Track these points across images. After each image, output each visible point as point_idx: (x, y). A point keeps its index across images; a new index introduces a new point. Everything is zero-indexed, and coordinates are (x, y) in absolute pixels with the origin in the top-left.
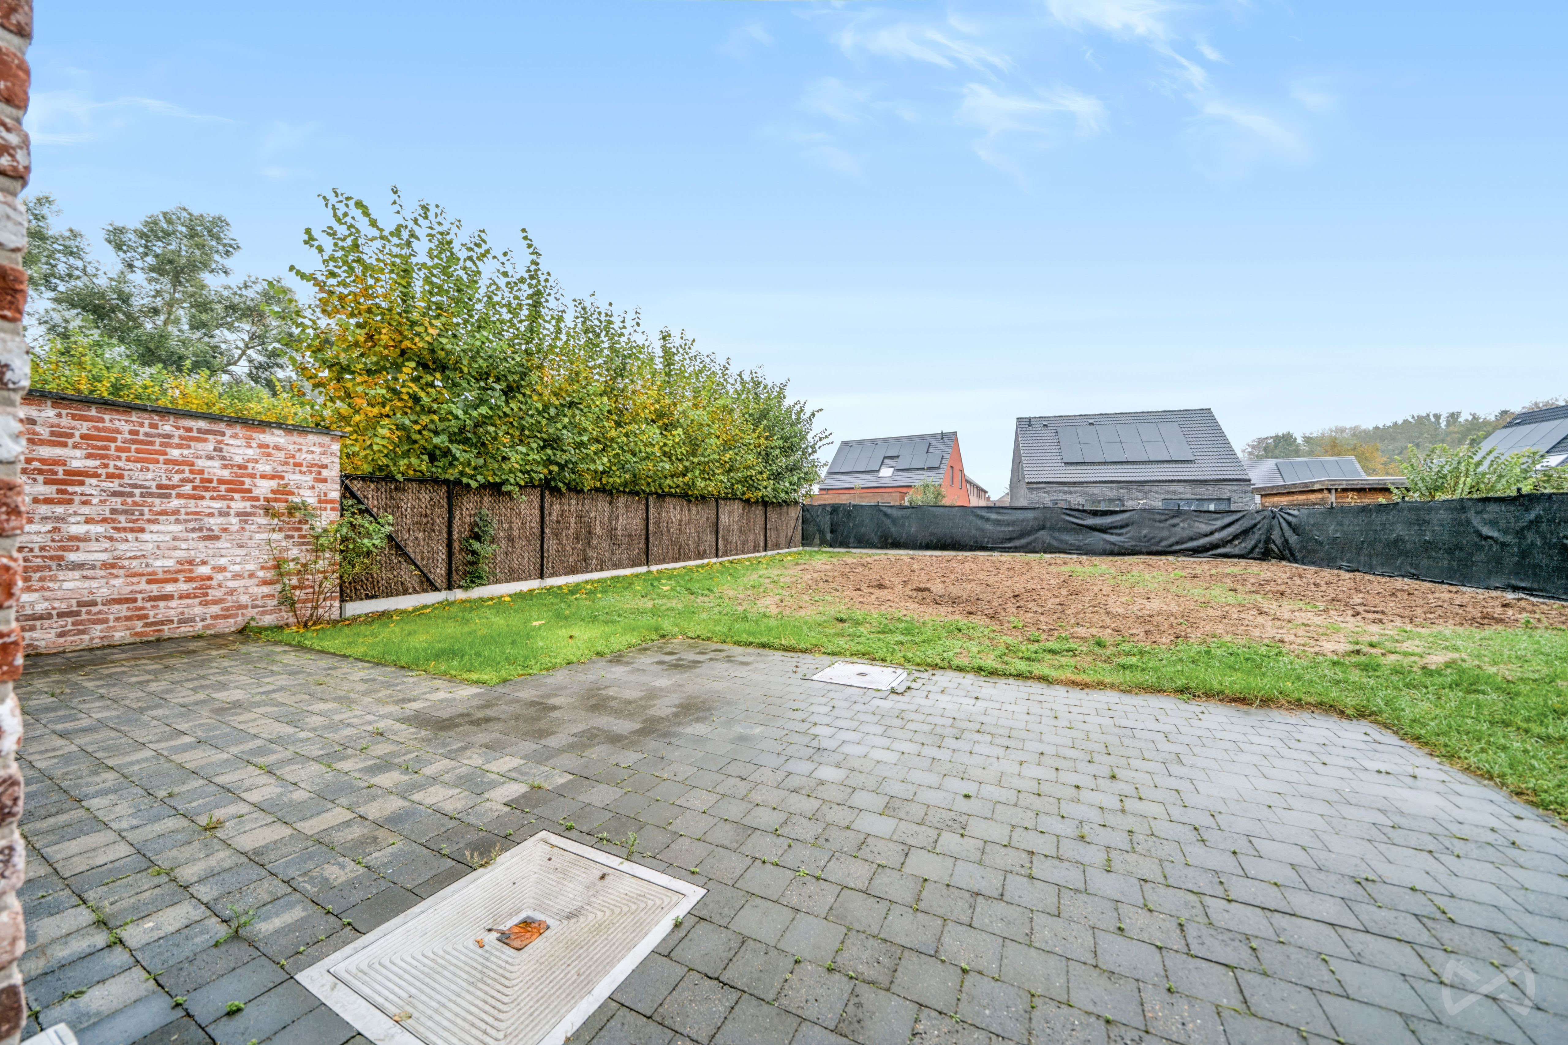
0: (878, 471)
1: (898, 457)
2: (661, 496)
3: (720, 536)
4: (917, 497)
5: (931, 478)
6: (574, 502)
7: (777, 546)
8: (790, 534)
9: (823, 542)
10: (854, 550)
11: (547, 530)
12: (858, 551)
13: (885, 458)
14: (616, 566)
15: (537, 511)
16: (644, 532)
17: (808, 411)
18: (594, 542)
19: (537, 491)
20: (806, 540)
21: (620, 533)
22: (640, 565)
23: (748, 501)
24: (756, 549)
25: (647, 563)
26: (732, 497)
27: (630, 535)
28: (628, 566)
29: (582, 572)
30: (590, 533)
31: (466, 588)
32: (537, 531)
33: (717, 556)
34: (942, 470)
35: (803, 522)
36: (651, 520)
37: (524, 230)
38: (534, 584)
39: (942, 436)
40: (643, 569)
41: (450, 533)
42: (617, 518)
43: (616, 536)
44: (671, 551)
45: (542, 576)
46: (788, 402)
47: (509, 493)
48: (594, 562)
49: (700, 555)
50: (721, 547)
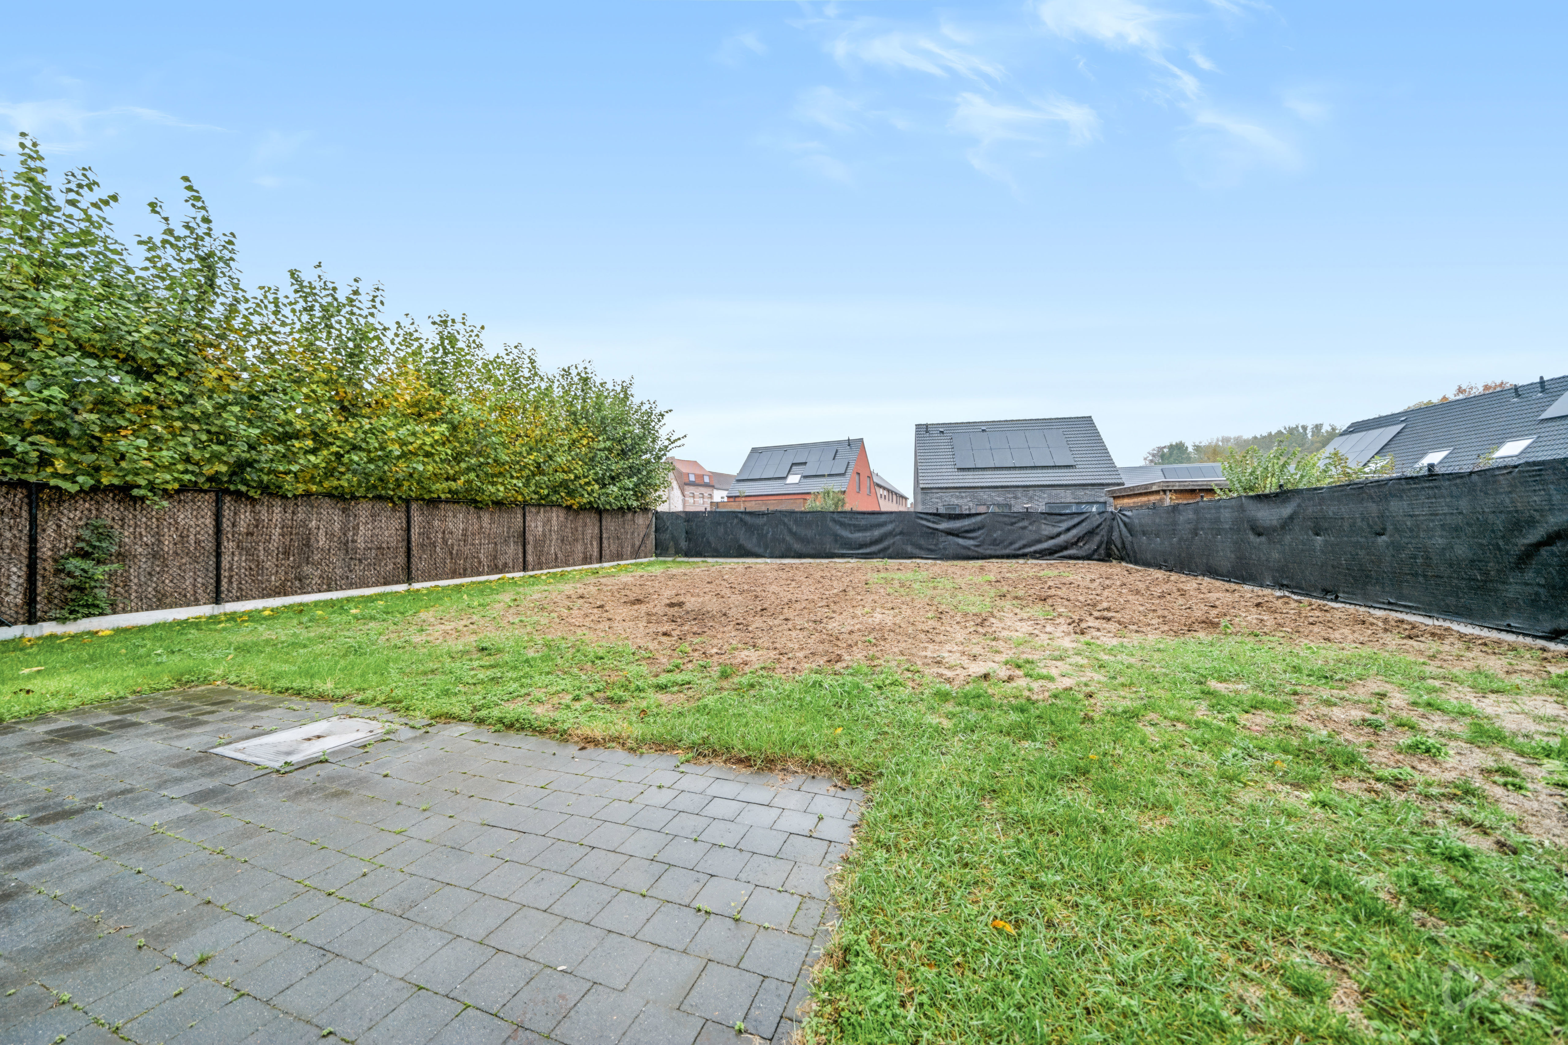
0: (785, 478)
1: (805, 463)
2: (434, 503)
3: (530, 549)
4: (817, 504)
5: (835, 485)
6: (277, 510)
7: (619, 556)
8: (637, 543)
9: (678, 552)
10: (709, 560)
11: (229, 546)
12: (715, 560)
13: (793, 464)
14: (351, 586)
15: (209, 521)
16: (405, 543)
17: (657, 411)
18: (317, 557)
19: (210, 497)
20: (661, 550)
21: (361, 544)
22: (398, 582)
23: (569, 508)
24: (586, 560)
25: (409, 579)
26: (544, 503)
27: (379, 548)
28: (376, 584)
29: (294, 593)
30: (308, 545)
31: (63, 620)
32: (210, 546)
33: (525, 569)
34: (848, 476)
35: (656, 531)
36: (415, 531)
37: (186, 179)
38: (205, 610)
39: (849, 442)
40: (402, 588)
41: (33, 549)
42: (356, 528)
43: (355, 550)
44: (448, 566)
45: (217, 600)
46: (635, 401)
47: (143, 499)
48: (316, 580)
49: (495, 569)
50: (530, 558)
